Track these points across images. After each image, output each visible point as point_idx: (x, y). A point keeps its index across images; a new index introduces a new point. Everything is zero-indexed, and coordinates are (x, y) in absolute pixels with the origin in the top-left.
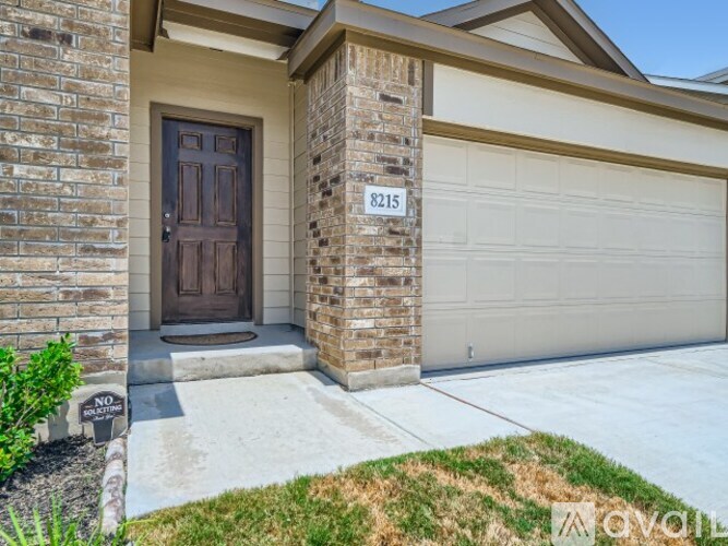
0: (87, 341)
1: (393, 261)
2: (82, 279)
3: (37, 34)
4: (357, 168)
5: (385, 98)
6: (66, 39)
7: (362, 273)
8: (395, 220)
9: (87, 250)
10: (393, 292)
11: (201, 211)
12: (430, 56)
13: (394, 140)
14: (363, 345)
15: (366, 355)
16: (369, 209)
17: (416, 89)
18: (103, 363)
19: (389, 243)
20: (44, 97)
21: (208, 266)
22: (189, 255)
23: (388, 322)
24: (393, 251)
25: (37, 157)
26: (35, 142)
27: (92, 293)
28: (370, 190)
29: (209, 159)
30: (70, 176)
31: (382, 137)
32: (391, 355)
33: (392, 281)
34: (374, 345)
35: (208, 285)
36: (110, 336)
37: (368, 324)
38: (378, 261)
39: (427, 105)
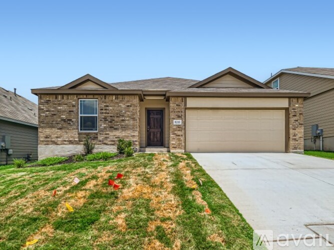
0: (133, 142)
1: (179, 132)
2: (133, 134)
3: (128, 106)
4: (172, 117)
5: (177, 105)
6: (131, 106)
7: (173, 134)
8: (179, 125)
9: (133, 131)
10: (179, 137)
11: (154, 126)
12: (186, 97)
13: (179, 112)
14: (173, 146)
15: (174, 147)
16: (174, 124)
17: (183, 103)
18: (135, 144)
19: (178, 129)
20: (129, 113)
21: (155, 136)
22: (152, 134)
23: (178, 142)
24: (179, 130)
25: (128, 120)
26: (128, 118)
27: (134, 136)
28: (174, 121)
29: (156, 116)
30: (131, 122)
31: (177, 112)
32: (178, 148)
33: (179, 136)
34: (175, 146)
35: (156, 140)
36: (136, 141)
37: (174, 142)
38: (176, 132)
39: (185, 105)
